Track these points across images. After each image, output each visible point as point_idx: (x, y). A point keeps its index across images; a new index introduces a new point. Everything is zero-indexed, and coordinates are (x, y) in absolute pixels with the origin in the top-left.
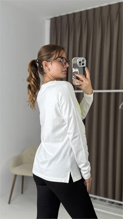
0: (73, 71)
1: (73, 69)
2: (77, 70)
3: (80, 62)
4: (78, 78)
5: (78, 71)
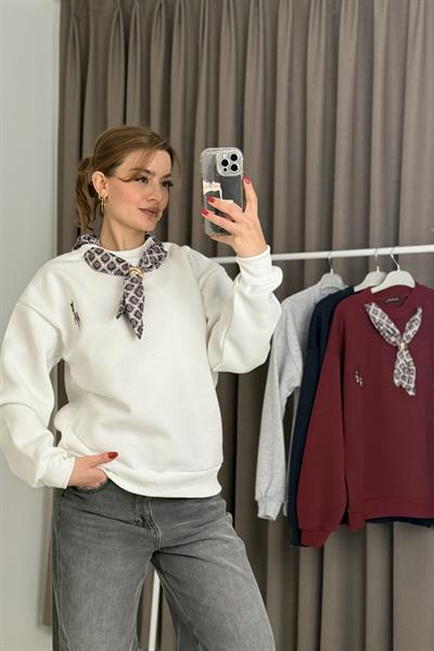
0: (205, 192)
1: (205, 184)
2: (216, 187)
3: (225, 163)
5: (219, 189)
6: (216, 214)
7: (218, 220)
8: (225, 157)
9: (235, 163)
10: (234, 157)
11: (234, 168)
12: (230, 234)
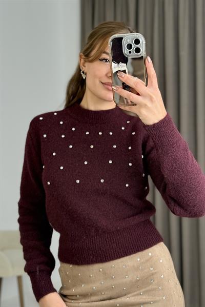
6: (124, 88)
7: (125, 93)
8: (129, 42)
9: (138, 46)
10: (137, 42)
12: (136, 105)
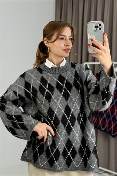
0: (88, 38)
3: (96, 27)
4: (94, 45)
5: (94, 37)
11: (100, 29)
